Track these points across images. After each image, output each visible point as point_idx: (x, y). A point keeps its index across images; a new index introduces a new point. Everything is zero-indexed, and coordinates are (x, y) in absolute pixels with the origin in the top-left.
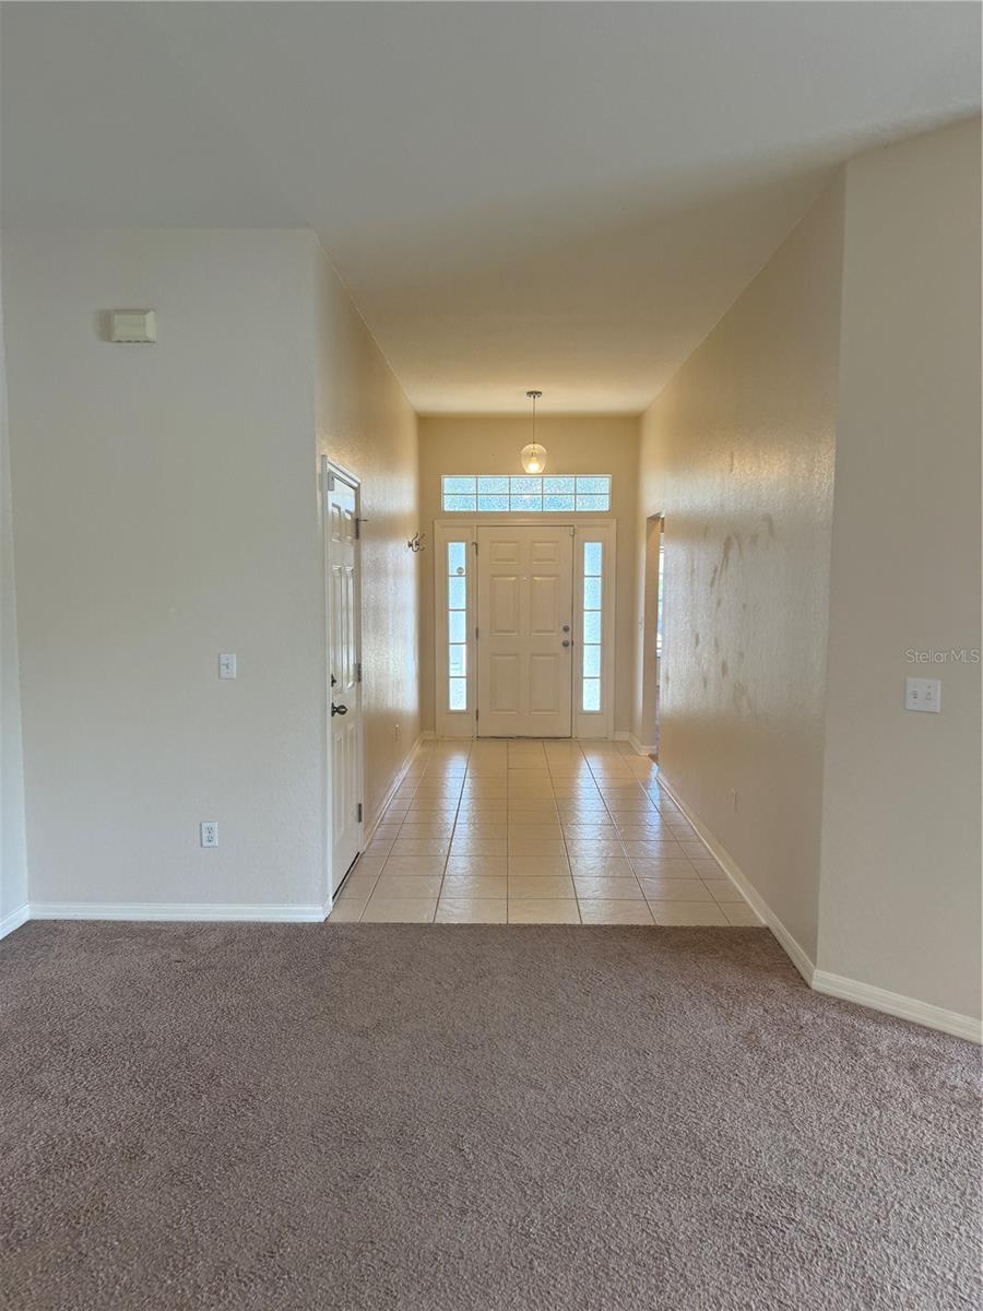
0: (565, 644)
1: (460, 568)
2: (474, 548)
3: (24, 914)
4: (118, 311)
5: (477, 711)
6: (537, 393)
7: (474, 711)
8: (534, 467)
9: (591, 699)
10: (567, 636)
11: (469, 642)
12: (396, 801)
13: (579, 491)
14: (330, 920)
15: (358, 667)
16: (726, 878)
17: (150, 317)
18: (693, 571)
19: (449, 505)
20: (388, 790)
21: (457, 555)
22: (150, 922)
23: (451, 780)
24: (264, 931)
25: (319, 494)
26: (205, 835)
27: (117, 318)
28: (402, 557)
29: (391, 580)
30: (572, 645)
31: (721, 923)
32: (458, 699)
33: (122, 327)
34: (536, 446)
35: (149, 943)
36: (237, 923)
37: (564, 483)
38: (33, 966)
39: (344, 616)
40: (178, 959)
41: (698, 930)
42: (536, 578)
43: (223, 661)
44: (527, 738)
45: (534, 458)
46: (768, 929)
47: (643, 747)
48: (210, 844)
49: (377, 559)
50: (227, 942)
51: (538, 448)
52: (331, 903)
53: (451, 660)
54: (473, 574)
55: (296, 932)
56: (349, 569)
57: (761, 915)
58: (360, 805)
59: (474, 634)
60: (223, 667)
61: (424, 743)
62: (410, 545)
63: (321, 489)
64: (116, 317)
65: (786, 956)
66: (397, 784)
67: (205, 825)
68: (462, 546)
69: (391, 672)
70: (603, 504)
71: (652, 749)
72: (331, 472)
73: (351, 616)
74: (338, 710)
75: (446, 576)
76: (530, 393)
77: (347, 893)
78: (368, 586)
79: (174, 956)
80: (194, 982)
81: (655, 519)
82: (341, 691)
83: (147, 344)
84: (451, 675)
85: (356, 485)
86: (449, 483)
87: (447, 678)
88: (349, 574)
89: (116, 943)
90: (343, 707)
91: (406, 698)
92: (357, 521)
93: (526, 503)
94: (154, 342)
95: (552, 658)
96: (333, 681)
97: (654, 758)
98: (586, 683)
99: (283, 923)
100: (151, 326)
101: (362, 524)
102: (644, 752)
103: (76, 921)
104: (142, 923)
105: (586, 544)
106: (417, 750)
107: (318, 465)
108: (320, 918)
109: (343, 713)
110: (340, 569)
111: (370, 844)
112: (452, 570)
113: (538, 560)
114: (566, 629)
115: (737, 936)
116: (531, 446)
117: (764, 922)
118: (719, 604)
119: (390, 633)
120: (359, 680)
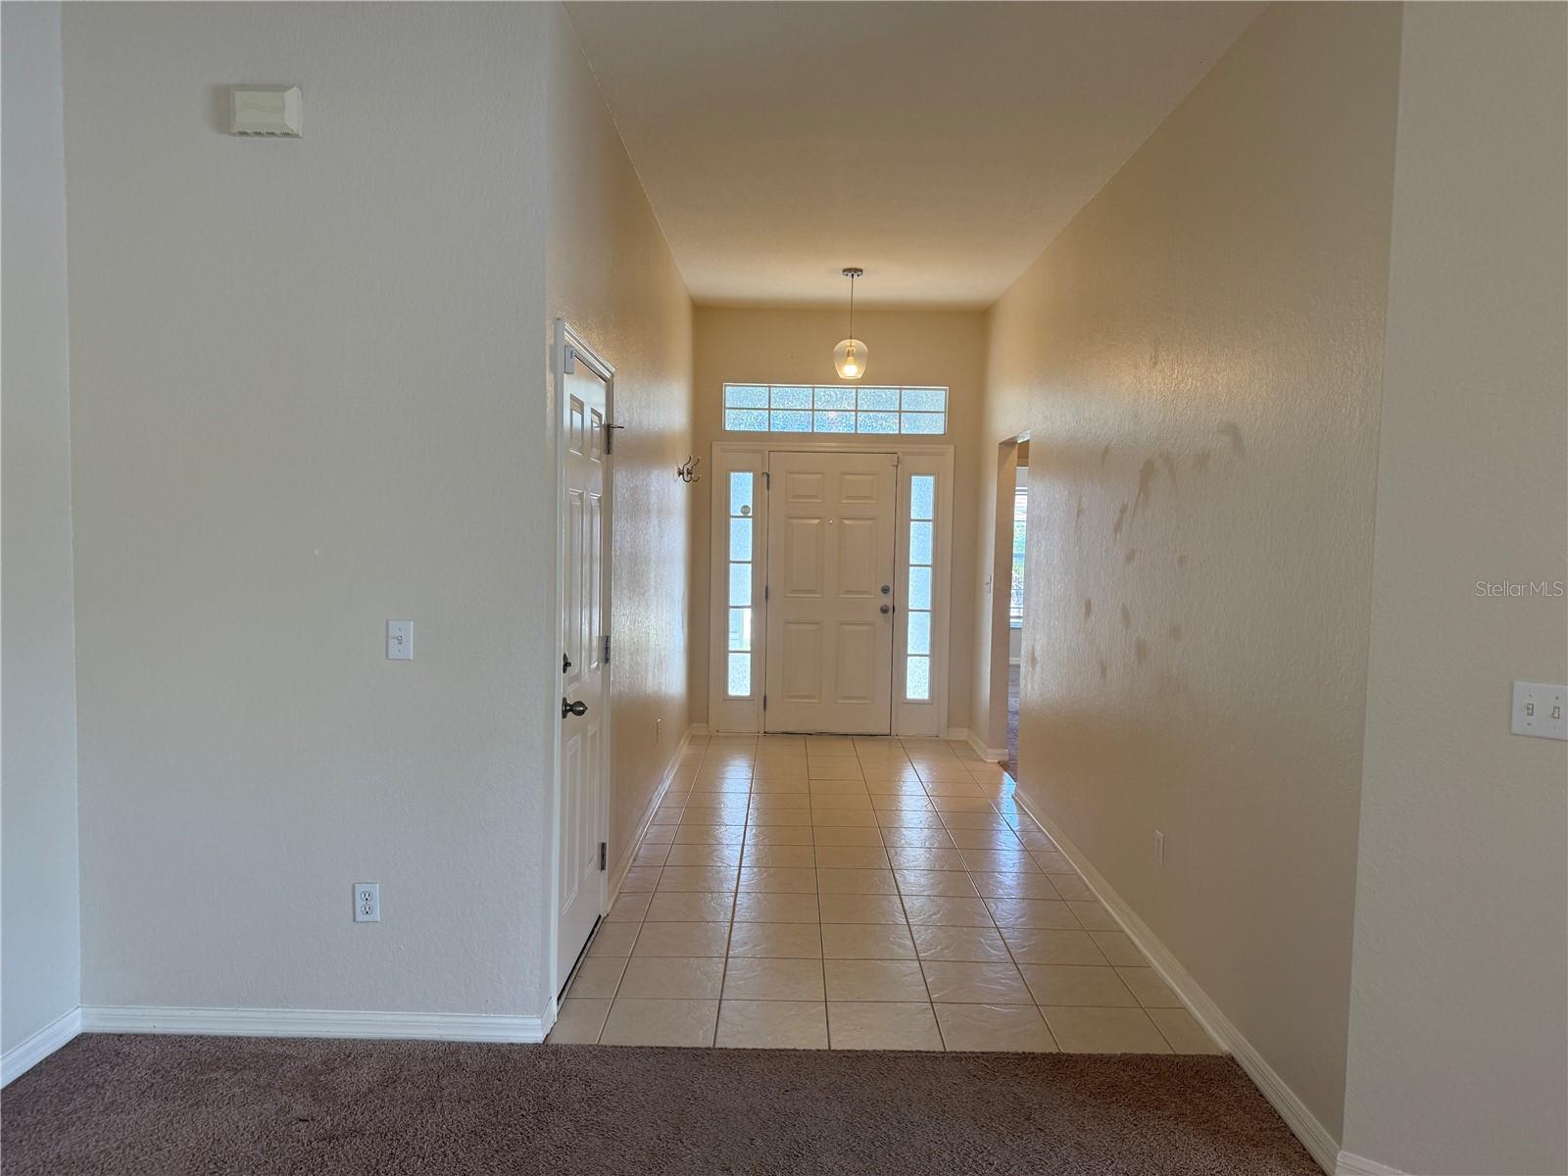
0: (884, 610)
1: (746, 507)
2: (764, 482)
3: (72, 1023)
4: (243, 87)
5: (765, 698)
6: (856, 270)
7: (762, 698)
8: (850, 370)
9: (918, 683)
10: (886, 600)
11: (755, 605)
12: (654, 829)
13: (905, 407)
14: (553, 1041)
15: (606, 641)
16: (1148, 966)
17: (292, 95)
18: (1080, 512)
19: (732, 422)
20: (643, 815)
21: (742, 488)
22: (270, 1040)
23: (731, 796)
24: (450, 1056)
25: (549, 377)
26: (360, 903)
27: (240, 97)
28: (671, 491)
29: (654, 521)
30: (893, 611)
31: (1158, 1048)
32: (739, 682)
33: (249, 112)
34: (854, 342)
35: (261, 1081)
36: (408, 1042)
37: (888, 396)
38: (61, 1129)
39: (586, 566)
40: (304, 1114)
41: (1126, 1061)
42: (846, 522)
43: (392, 633)
44: (831, 734)
45: (851, 359)
46: (1232, 1059)
47: (989, 751)
48: (366, 918)
49: (636, 487)
50: (389, 1081)
51: (855, 344)
52: (554, 1008)
53: (731, 630)
54: (761, 513)
55: (500, 1058)
56: (595, 497)
57: (1220, 1035)
58: (603, 846)
59: (762, 596)
60: (393, 643)
61: (693, 739)
62: (681, 473)
63: (554, 369)
64: (238, 94)
65: (1272, 1112)
66: (657, 802)
67: (359, 888)
68: (749, 476)
69: (652, 645)
70: (935, 425)
71: (1003, 754)
72: (567, 346)
73: (597, 568)
74: (572, 709)
75: (727, 516)
76: (846, 271)
77: (581, 987)
78: (620, 526)
79: (299, 1110)
80: (323, 1164)
81: (1010, 443)
82: (577, 678)
83: (287, 139)
84: (730, 649)
85: (608, 375)
86: (732, 394)
87: (726, 652)
88: (595, 503)
89: (209, 1081)
90: (580, 704)
91: (670, 679)
92: (608, 428)
93: (834, 423)
94: (297, 136)
95: (866, 628)
96: (567, 665)
97: (1005, 766)
98: (912, 664)
99: (478, 1044)
100: (293, 111)
101: (616, 432)
102: (992, 757)
103: (154, 1036)
104: (258, 1040)
105: (913, 478)
106: (684, 750)
107: (549, 333)
108: (538, 1037)
109: (581, 713)
110: (581, 495)
111: (616, 901)
112: (735, 509)
113: (849, 497)
114: (885, 590)
115: (1190, 1074)
116: (847, 342)
117: (1226, 1048)
118: (1130, 557)
119: (652, 591)
120: (607, 660)
